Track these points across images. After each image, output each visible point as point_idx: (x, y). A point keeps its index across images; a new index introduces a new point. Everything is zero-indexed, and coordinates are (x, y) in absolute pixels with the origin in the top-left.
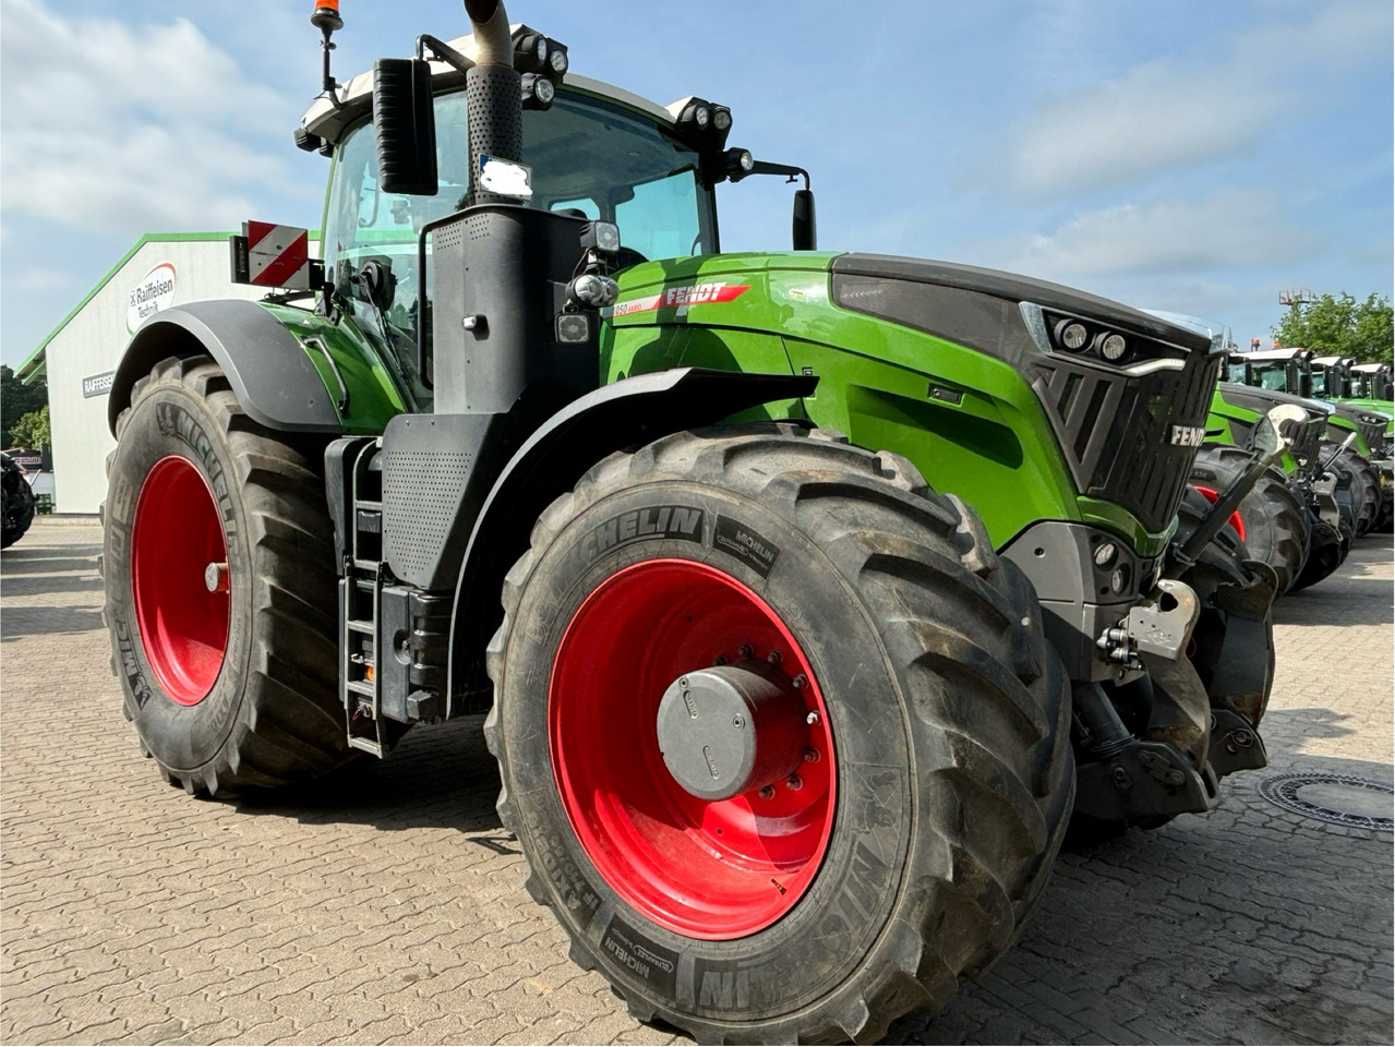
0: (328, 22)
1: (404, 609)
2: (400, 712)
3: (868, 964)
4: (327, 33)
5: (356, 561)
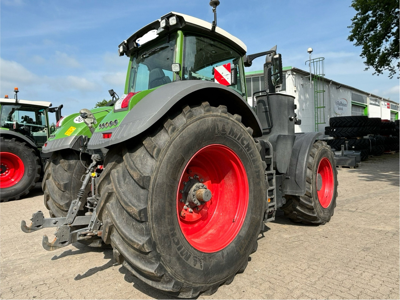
1: (281, 180)
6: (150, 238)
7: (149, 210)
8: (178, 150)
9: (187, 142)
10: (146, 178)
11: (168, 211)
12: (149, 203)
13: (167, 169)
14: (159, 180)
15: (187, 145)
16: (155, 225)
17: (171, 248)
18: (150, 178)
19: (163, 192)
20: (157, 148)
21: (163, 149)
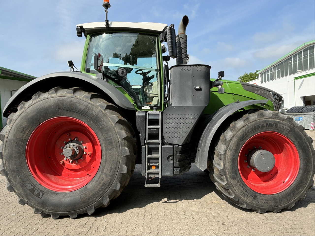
0: (107, 6)
1: (172, 150)
2: (171, 174)
3: (306, 187)
4: (107, 8)
5: (147, 141)
6: (4, 169)
7: (4, 153)
8: (23, 120)
9: (30, 115)
10: (2, 135)
11: (14, 156)
12: (4, 150)
13: (14, 132)
14: (9, 138)
15: (30, 117)
16: (7, 162)
17: (17, 178)
18: (4, 136)
19: (11, 145)
20: (9, 119)
21: (14, 120)
